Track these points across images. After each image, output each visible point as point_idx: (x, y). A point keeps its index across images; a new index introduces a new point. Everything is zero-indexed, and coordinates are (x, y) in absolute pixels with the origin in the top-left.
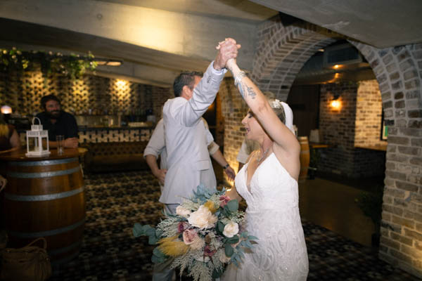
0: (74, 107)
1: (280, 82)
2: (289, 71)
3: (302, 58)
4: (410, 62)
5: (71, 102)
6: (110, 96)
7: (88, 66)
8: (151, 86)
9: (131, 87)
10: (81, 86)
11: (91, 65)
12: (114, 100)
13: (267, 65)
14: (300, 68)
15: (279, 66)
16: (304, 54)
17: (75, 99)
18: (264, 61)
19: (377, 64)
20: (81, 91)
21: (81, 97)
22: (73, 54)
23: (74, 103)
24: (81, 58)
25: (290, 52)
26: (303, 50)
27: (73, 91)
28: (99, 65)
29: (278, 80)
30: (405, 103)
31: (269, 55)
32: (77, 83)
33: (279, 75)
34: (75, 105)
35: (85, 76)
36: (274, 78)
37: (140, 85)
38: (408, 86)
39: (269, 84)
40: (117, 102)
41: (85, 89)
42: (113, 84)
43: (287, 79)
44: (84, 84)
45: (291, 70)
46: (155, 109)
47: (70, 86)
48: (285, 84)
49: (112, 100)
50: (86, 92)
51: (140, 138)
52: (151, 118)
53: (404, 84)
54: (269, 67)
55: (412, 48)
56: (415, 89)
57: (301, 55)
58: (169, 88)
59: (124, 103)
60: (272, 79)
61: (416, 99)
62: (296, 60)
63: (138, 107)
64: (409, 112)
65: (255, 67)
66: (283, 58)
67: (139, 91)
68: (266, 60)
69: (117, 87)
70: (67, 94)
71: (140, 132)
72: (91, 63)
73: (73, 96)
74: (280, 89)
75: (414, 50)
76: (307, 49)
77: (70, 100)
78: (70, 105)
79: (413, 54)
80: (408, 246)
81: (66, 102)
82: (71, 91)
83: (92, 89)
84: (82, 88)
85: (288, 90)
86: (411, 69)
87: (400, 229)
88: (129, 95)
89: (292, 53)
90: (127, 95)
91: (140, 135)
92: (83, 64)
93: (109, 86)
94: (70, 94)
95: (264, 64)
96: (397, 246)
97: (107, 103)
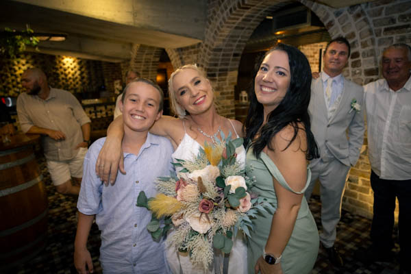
0: (18, 88)
1: (232, 50)
2: (240, 38)
3: (252, 25)
4: (365, 20)
5: (15, 83)
6: (58, 75)
7: (28, 42)
8: (100, 62)
9: (79, 63)
10: (23, 65)
11: (31, 41)
12: (63, 79)
13: (219, 34)
14: (250, 35)
15: (231, 34)
16: (255, 21)
17: (19, 80)
18: (216, 29)
19: (332, 25)
22: (7, 29)
23: (18, 83)
24: (18, 33)
25: (241, 18)
26: (252, 16)
27: (15, 71)
28: (40, 41)
29: (230, 48)
30: (362, 62)
31: (221, 23)
32: (18, 62)
33: (231, 43)
34: (20, 86)
35: (26, 54)
36: (226, 46)
37: (88, 62)
38: (364, 45)
39: (222, 53)
40: (67, 81)
42: (60, 62)
43: (238, 46)
44: (27, 63)
45: (242, 37)
46: (107, 84)
47: (11, 66)
48: (237, 52)
49: (60, 78)
51: (96, 115)
52: (104, 94)
53: (360, 44)
54: (221, 36)
55: (367, 6)
56: (371, 48)
57: (252, 22)
58: (119, 64)
59: (74, 80)
60: (224, 48)
61: (372, 58)
62: (247, 27)
63: (89, 84)
64: (365, 70)
65: (207, 36)
66: (235, 25)
67: (88, 68)
68: (218, 28)
69: (64, 64)
70: (9, 75)
71: (95, 109)
72: (31, 39)
73: (16, 77)
74: (232, 57)
75: (369, 9)
76: (258, 15)
77: (13, 80)
78: (14, 86)
79: (368, 12)
80: (364, 194)
81: (9, 83)
82: (13, 71)
84: (25, 68)
85: (239, 58)
86: (367, 27)
87: (358, 180)
88: (79, 72)
89: (244, 20)
90: (76, 72)
91: (96, 112)
92: (21, 39)
93: (56, 64)
94: (12, 75)
95: (216, 32)
96: (354, 195)
97: (56, 81)
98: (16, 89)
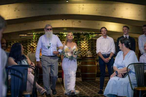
0: (81, 53)
10: (84, 44)
17: (82, 50)
20: (85, 46)
21: (85, 49)
23: (81, 51)
27: (81, 46)
32: (83, 42)
34: (82, 52)
41: (86, 45)
44: (86, 43)
50: (86, 46)
73: (81, 48)
82: (80, 46)
83: (89, 45)
84: (85, 45)
98: (80, 54)
